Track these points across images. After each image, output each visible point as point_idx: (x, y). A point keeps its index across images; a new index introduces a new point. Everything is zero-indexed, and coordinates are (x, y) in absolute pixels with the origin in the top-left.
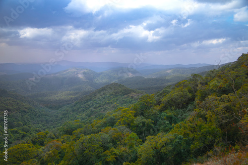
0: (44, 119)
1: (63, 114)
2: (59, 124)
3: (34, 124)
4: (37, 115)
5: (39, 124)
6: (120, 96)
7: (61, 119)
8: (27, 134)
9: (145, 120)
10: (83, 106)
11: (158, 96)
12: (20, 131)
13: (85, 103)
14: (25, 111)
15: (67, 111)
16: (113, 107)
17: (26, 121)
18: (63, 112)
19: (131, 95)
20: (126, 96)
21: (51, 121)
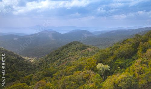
0: (26, 67)
1: (39, 64)
2: (37, 71)
3: (19, 71)
4: (21, 64)
5: (22, 71)
6: (79, 51)
7: (38, 67)
8: (16, 78)
9: (104, 66)
10: (54, 58)
11: (111, 50)
12: (10, 76)
13: (54, 56)
14: (12, 62)
15: (42, 61)
16: (75, 58)
17: (14, 69)
18: (39, 63)
19: (87, 50)
20: (84, 50)
21: (31, 69)
